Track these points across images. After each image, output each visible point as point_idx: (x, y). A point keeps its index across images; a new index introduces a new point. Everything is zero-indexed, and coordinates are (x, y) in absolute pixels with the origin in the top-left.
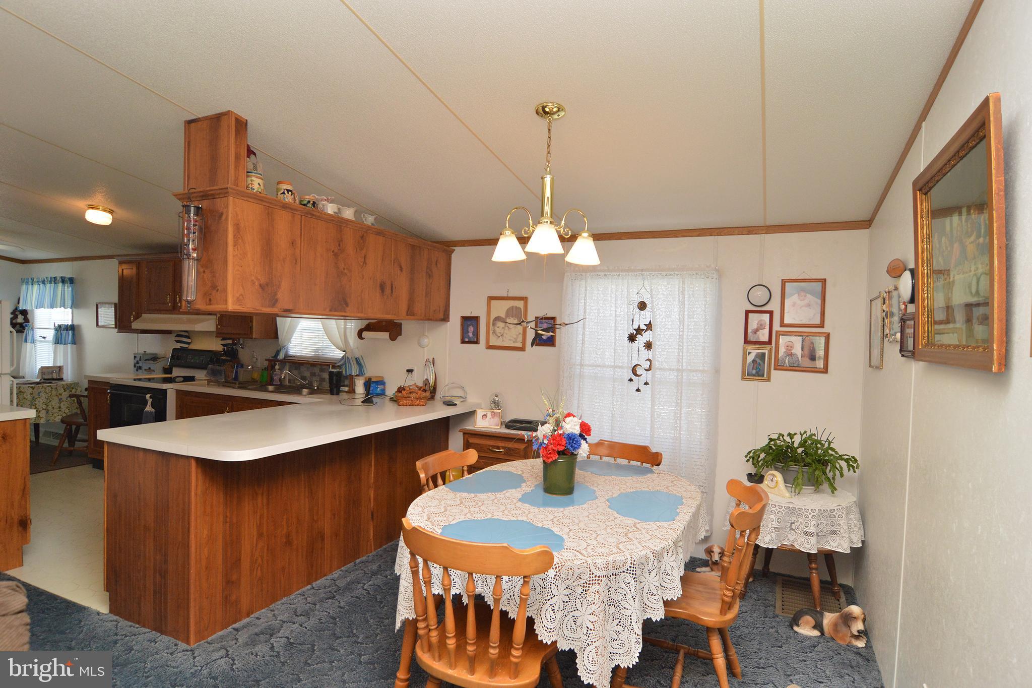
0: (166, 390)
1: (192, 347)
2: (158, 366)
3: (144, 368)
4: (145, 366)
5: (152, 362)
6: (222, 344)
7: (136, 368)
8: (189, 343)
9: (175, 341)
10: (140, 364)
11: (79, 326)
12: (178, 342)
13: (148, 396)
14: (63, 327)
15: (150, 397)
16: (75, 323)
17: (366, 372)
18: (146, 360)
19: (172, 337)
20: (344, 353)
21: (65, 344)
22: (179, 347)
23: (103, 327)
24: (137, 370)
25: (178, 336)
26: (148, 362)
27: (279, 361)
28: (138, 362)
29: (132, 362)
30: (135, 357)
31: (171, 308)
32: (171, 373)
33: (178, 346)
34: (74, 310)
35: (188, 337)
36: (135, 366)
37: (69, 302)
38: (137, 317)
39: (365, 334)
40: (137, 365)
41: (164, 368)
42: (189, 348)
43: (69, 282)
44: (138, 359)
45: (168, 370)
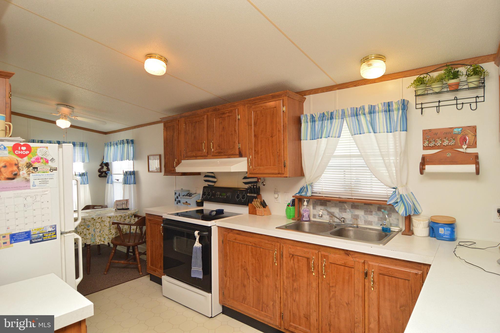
0: (211, 227)
1: (217, 185)
2: (193, 201)
3: (182, 202)
4: (183, 200)
5: (188, 197)
6: (243, 183)
7: (176, 202)
8: (215, 182)
9: (204, 180)
10: (179, 199)
11: (137, 172)
12: (206, 181)
13: (196, 233)
14: (128, 173)
15: (199, 234)
16: (135, 170)
17: (420, 211)
18: (183, 196)
19: (202, 178)
20: (394, 190)
21: (130, 184)
22: (207, 186)
23: (152, 172)
24: (177, 203)
25: (206, 176)
26: (185, 197)
27: (307, 198)
28: (177, 198)
29: (174, 197)
30: (175, 193)
31: (206, 154)
32: (202, 205)
33: (206, 184)
34: (134, 161)
35: (214, 177)
36: (175, 200)
37: (131, 156)
38: (178, 163)
39: (429, 168)
40: (177, 200)
41: (196, 201)
42: (215, 186)
43: (131, 143)
44: (177, 195)
45: (200, 204)
